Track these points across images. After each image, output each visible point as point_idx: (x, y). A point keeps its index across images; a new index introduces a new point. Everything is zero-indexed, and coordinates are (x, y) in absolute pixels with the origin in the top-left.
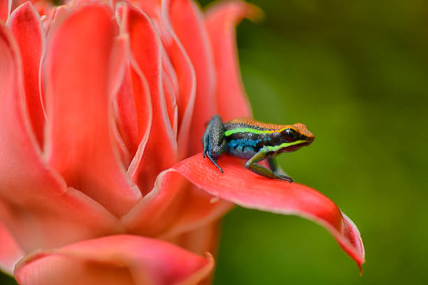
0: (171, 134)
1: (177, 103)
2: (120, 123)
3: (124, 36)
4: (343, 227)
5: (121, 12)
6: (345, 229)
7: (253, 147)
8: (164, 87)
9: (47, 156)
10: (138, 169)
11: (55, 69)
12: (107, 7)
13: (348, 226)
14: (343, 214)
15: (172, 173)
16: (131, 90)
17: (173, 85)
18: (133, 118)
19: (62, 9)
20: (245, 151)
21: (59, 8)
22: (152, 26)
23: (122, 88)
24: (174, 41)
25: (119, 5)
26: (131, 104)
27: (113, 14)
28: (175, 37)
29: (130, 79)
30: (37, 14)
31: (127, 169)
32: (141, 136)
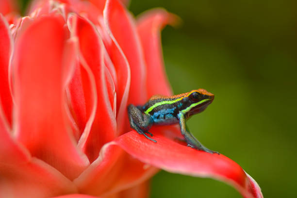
0: (112, 115)
1: (115, 90)
2: (72, 107)
3: (74, 39)
4: (247, 183)
5: (71, 20)
6: (249, 186)
7: (171, 113)
8: (106, 78)
9: (15, 132)
10: (87, 142)
11: (21, 65)
12: (61, 17)
13: (251, 183)
14: (246, 174)
15: (113, 146)
16: (80, 81)
17: (113, 77)
18: (82, 102)
19: (27, 19)
20: (166, 118)
21: (23, 18)
22: (96, 31)
23: (73, 80)
24: (113, 42)
25: (70, 16)
26: (80, 92)
27: (65, 22)
28: (114, 40)
29: (79, 72)
30: (6, 24)
31: (78, 142)
32: (88, 116)
